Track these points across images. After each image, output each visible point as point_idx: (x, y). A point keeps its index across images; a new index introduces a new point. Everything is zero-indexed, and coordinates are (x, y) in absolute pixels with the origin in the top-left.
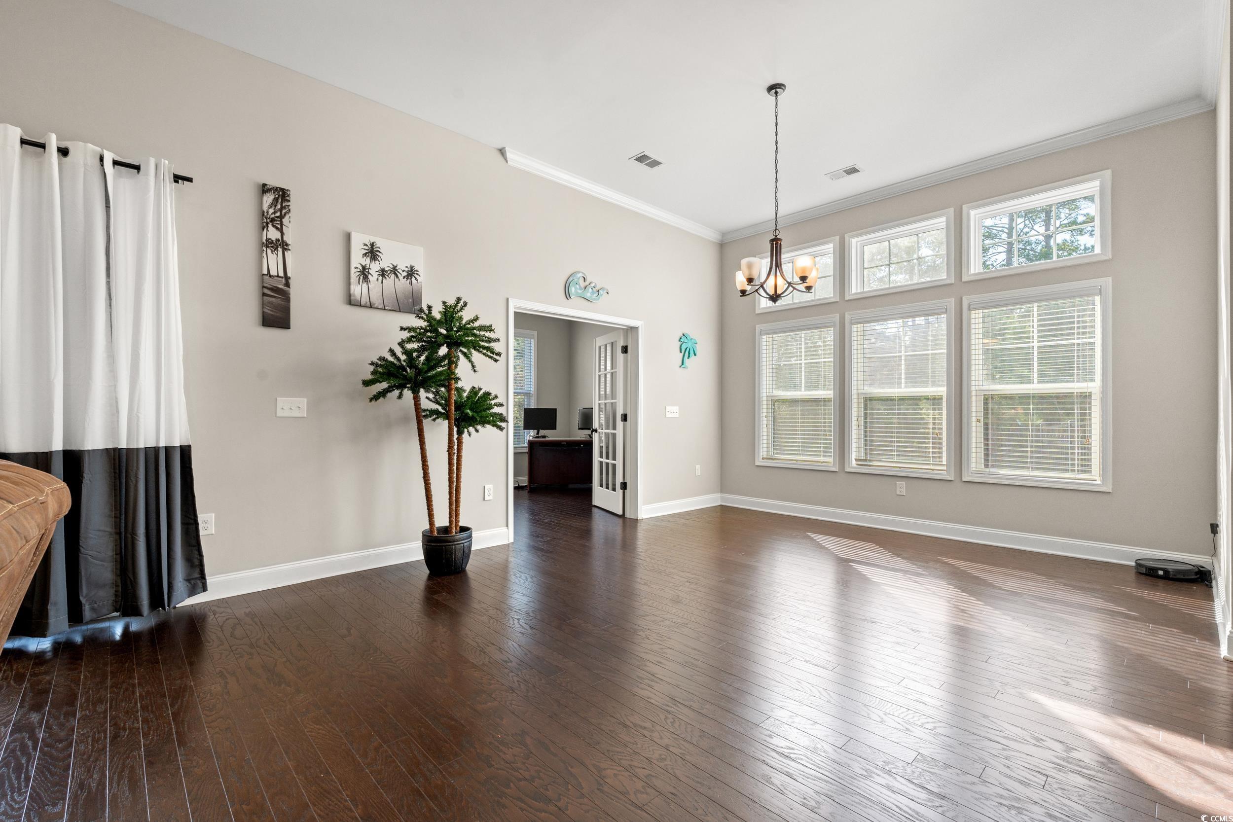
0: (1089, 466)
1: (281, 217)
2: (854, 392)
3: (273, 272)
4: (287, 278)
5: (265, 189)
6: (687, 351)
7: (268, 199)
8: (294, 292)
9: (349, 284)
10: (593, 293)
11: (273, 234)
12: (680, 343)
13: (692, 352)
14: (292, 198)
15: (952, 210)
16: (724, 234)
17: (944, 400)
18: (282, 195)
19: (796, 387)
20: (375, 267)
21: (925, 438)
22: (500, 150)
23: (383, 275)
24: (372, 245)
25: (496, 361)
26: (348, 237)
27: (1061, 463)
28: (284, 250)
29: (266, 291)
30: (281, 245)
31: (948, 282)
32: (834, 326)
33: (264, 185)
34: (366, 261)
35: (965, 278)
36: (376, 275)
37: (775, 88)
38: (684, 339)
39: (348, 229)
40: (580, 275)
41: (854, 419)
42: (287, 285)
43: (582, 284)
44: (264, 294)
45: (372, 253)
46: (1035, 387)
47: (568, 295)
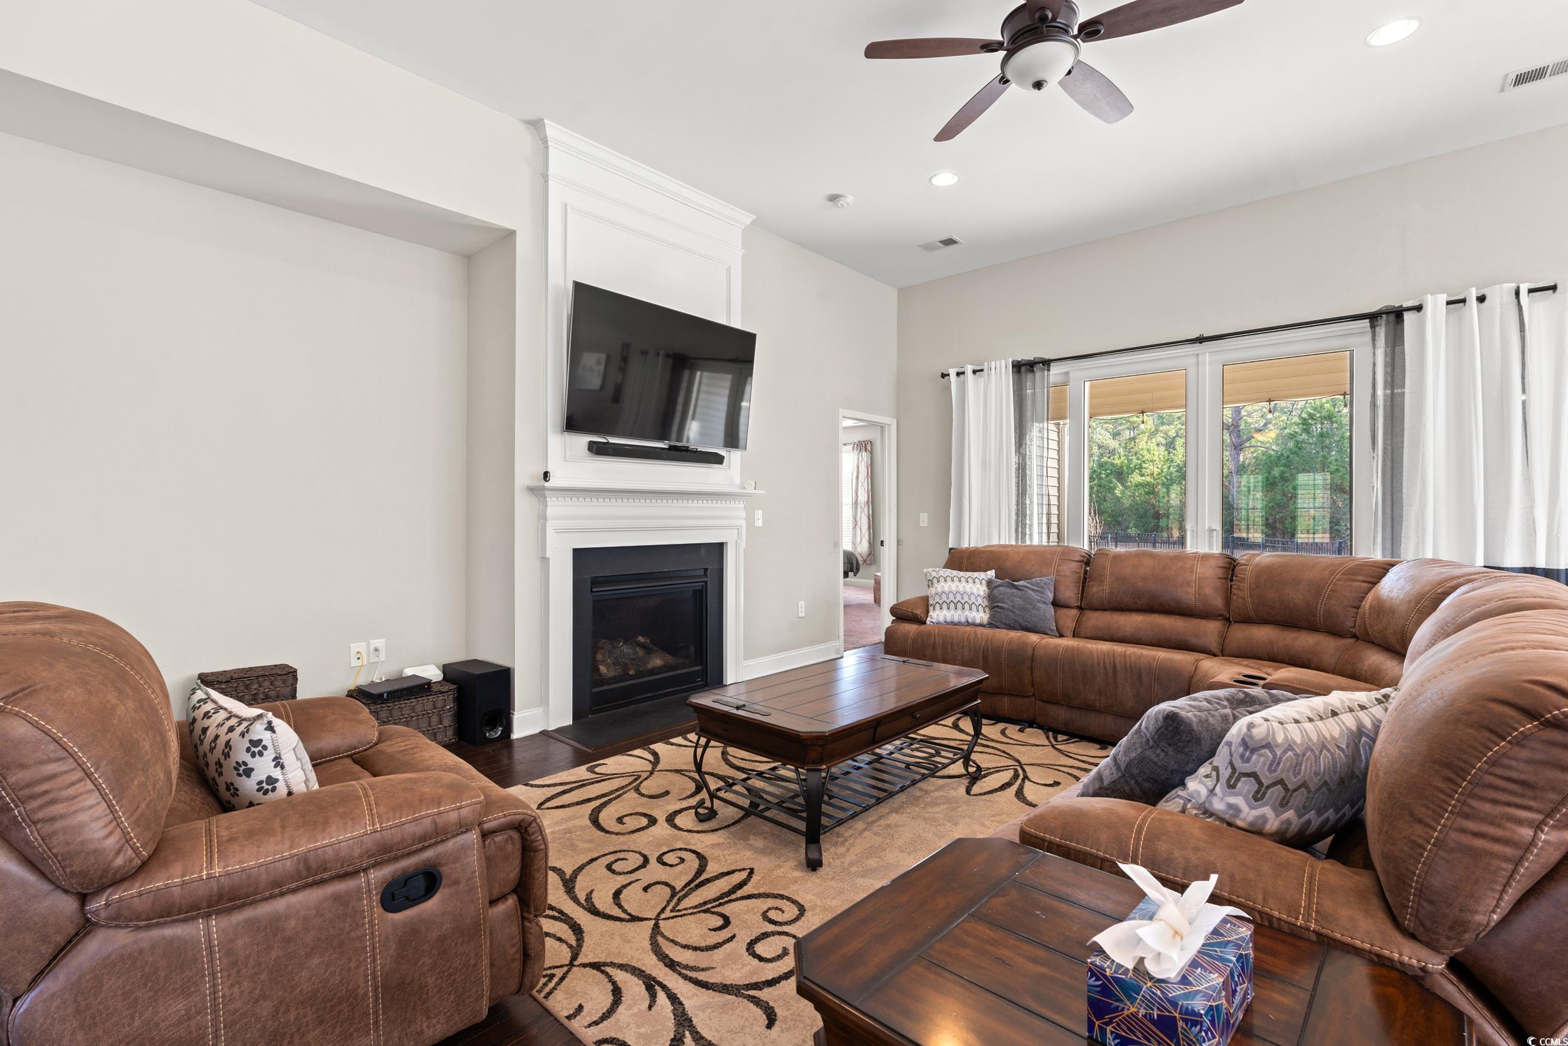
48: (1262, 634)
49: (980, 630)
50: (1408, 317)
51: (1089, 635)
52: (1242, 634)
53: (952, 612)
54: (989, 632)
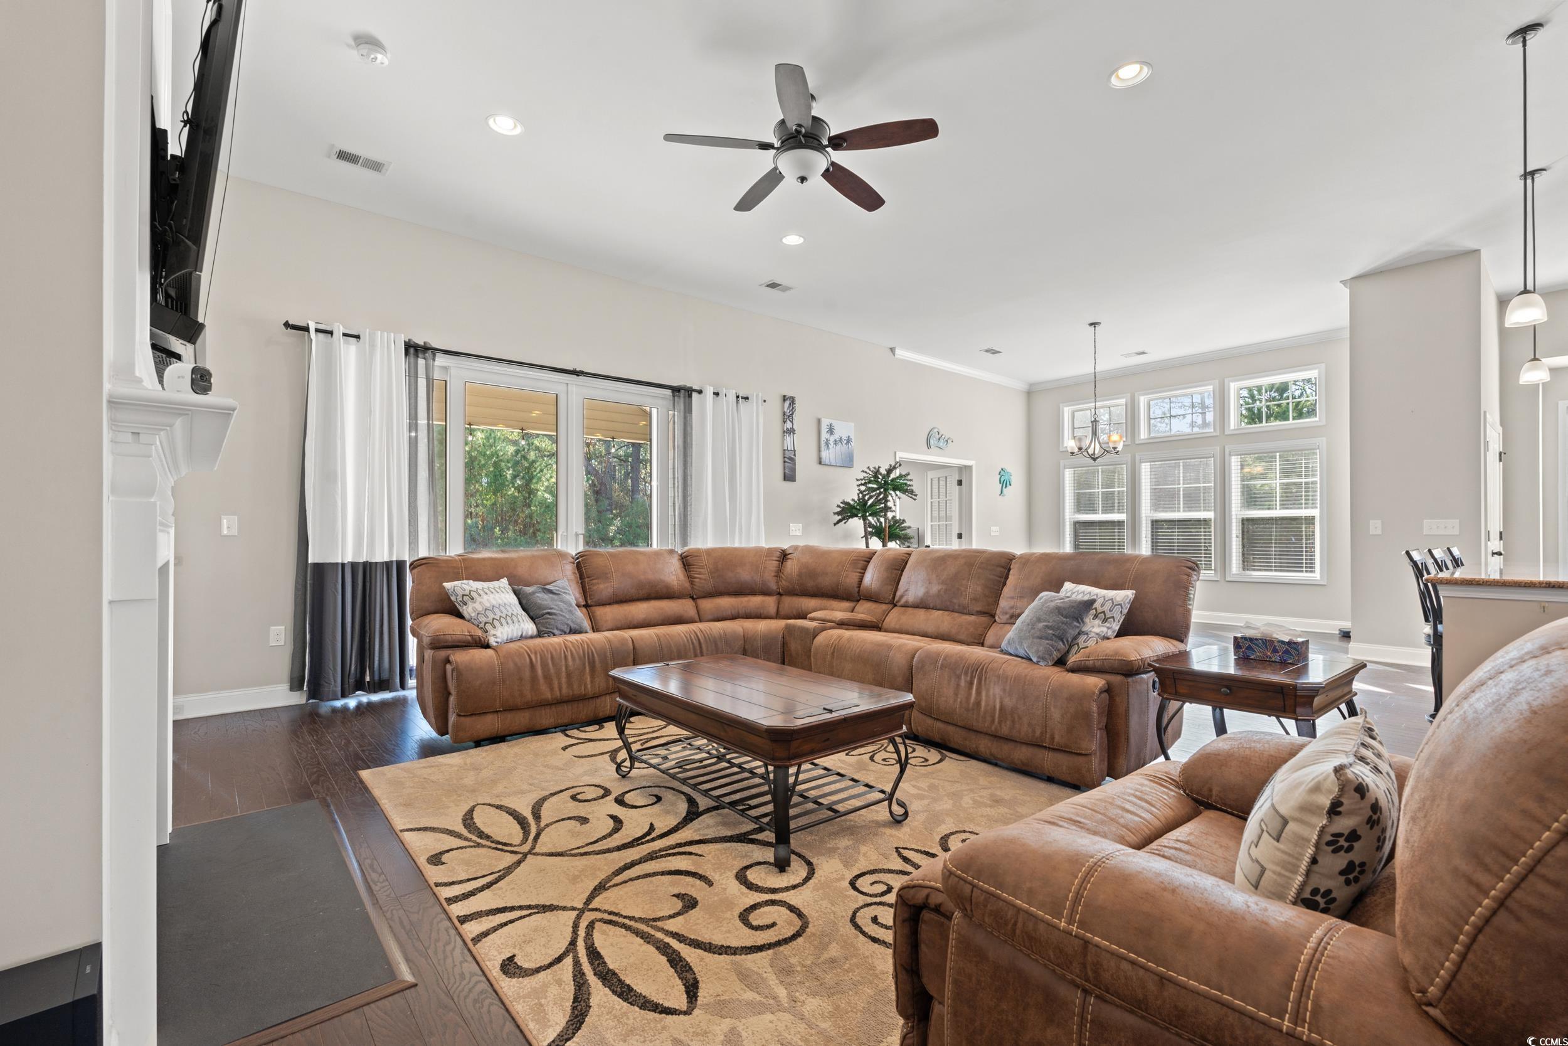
0: (1314, 567)
1: (792, 414)
2: (1143, 515)
3: (789, 449)
4: (795, 451)
5: (785, 398)
6: (1004, 483)
7: (787, 403)
8: (798, 459)
9: (819, 451)
10: (944, 443)
11: (789, 425)
12: (999, 476)
13: (1008, 483)
14: (796, 402)
15: (1217, 381)
16: (1031, 385)
17: (1213, 521)
18: (792, 400)
19: (1094, 511)
20: (832, 439)
21: (1199, 550)
22: (891, 348)
23: (835, 444)
24: (831, 425)
25: (915, 499)
26: (819, 421)
27: (1296, 566)
28: (794, 433)
29: (786, 460)
30: (791, 431)
31: (1215, 434)
32: (1126, 464)
33: (784, 396)
34: (828, 436)
35: (1227, 433)
36: (832, 444)
37: (1094, 324)
38: (1002, 473)
39: (820, 417)
40: (936, 430)
41: (1143, 536)
42: (795, 455)
43: (938, 437)
44: (785, 462)
45: (831, 431)
46: (1278, 513)
47: (929, 446)
48: (726, 603)
49: (531, 642)
50: (694, 395)
51: (610, 627)
52: (707, 605)
53: (506, 627)
54: (539, 641)
